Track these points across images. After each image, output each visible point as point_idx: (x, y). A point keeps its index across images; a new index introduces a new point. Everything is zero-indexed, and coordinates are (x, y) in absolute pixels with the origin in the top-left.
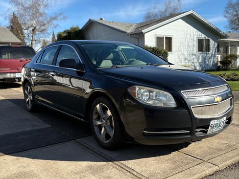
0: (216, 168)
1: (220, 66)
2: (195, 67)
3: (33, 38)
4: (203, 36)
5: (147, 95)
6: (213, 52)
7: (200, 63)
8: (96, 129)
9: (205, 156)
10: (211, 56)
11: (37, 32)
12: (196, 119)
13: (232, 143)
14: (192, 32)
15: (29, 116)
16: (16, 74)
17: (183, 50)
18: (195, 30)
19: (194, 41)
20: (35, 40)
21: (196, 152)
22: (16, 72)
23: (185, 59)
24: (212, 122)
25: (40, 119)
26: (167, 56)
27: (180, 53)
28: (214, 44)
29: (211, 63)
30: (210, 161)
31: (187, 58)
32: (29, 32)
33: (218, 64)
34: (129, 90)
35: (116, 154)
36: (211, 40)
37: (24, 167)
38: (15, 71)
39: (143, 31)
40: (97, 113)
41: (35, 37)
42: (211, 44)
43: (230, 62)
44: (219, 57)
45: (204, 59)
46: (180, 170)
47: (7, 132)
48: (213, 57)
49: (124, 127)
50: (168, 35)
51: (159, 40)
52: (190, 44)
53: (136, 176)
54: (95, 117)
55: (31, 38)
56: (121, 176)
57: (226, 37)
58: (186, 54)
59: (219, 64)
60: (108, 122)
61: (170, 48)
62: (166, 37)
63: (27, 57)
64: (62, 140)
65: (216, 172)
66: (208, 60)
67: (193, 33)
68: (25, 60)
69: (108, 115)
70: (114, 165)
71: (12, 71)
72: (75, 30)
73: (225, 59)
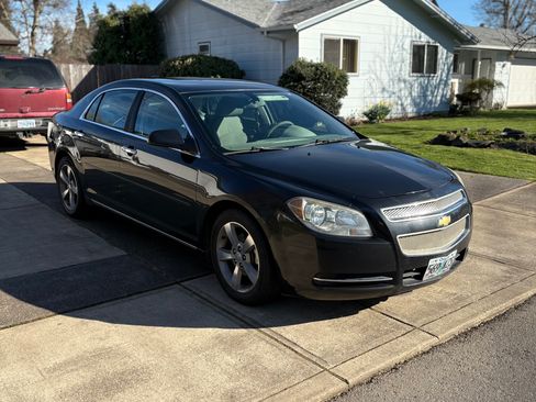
0: (434, 341)
1: (457, 106)
2: (404, 109)
3: (35, 21)
4: (424, 39)
5: (321, 215)
6: (444, 75)
7: (413, 100)
8: (223, 267)
9: (417, 319)
10: (439, 84)
11: (45, 9)
12: (405, 257)
13: (464, 293)
14: (400, 29)
15: (73, 228)
16: (19, 121)
17: (378, 68)
18: (407, 23)
19: (403, 49)
20: (41, 27)
21: (403, 311)
22: (18, 118)
23: (384, 89)
24: (432, 262)
25: (98, 234)
26: (345, 85)
27: (373, 76)
28: (446, 58)
29: (439, 98)
30: (425, 328)
31: (387, 87)
32: (25, 7)
33: (451, 99)
34: (289, 204)
35: (261, 314)
36: (440, 48)
37: (101, 339)
38: (15, 115)
39: (295, 26)
40: (225, 237)
41: (40, 18)
42: (439, 56)
43: (478, 97)
44: (456, 85)
45: (424, 90)
46: (374, 345)
47: (43, 266)
48: (442, 86)
49: (278, 269)
50: (350, 35)
51: (330, 45)
52: (395, 56)
53: (301, 355)
54: (220, 244)
55: (31, 21)
56: (276, 356)
57: (472, 41)
58: (385, 79)
59: (455, 100)
60: (248, 256)
61: (351, 65)
62: (344, 40)
63: (41, 84)
64: (156, 284)
65: (433, 348)
66: (432, 93)
67: (403, 31)
68: (38, 90)
69: (248, 243)
70: (262, 336)
71: (9, 115)
72: (140, 13)
73: (468, 90)
